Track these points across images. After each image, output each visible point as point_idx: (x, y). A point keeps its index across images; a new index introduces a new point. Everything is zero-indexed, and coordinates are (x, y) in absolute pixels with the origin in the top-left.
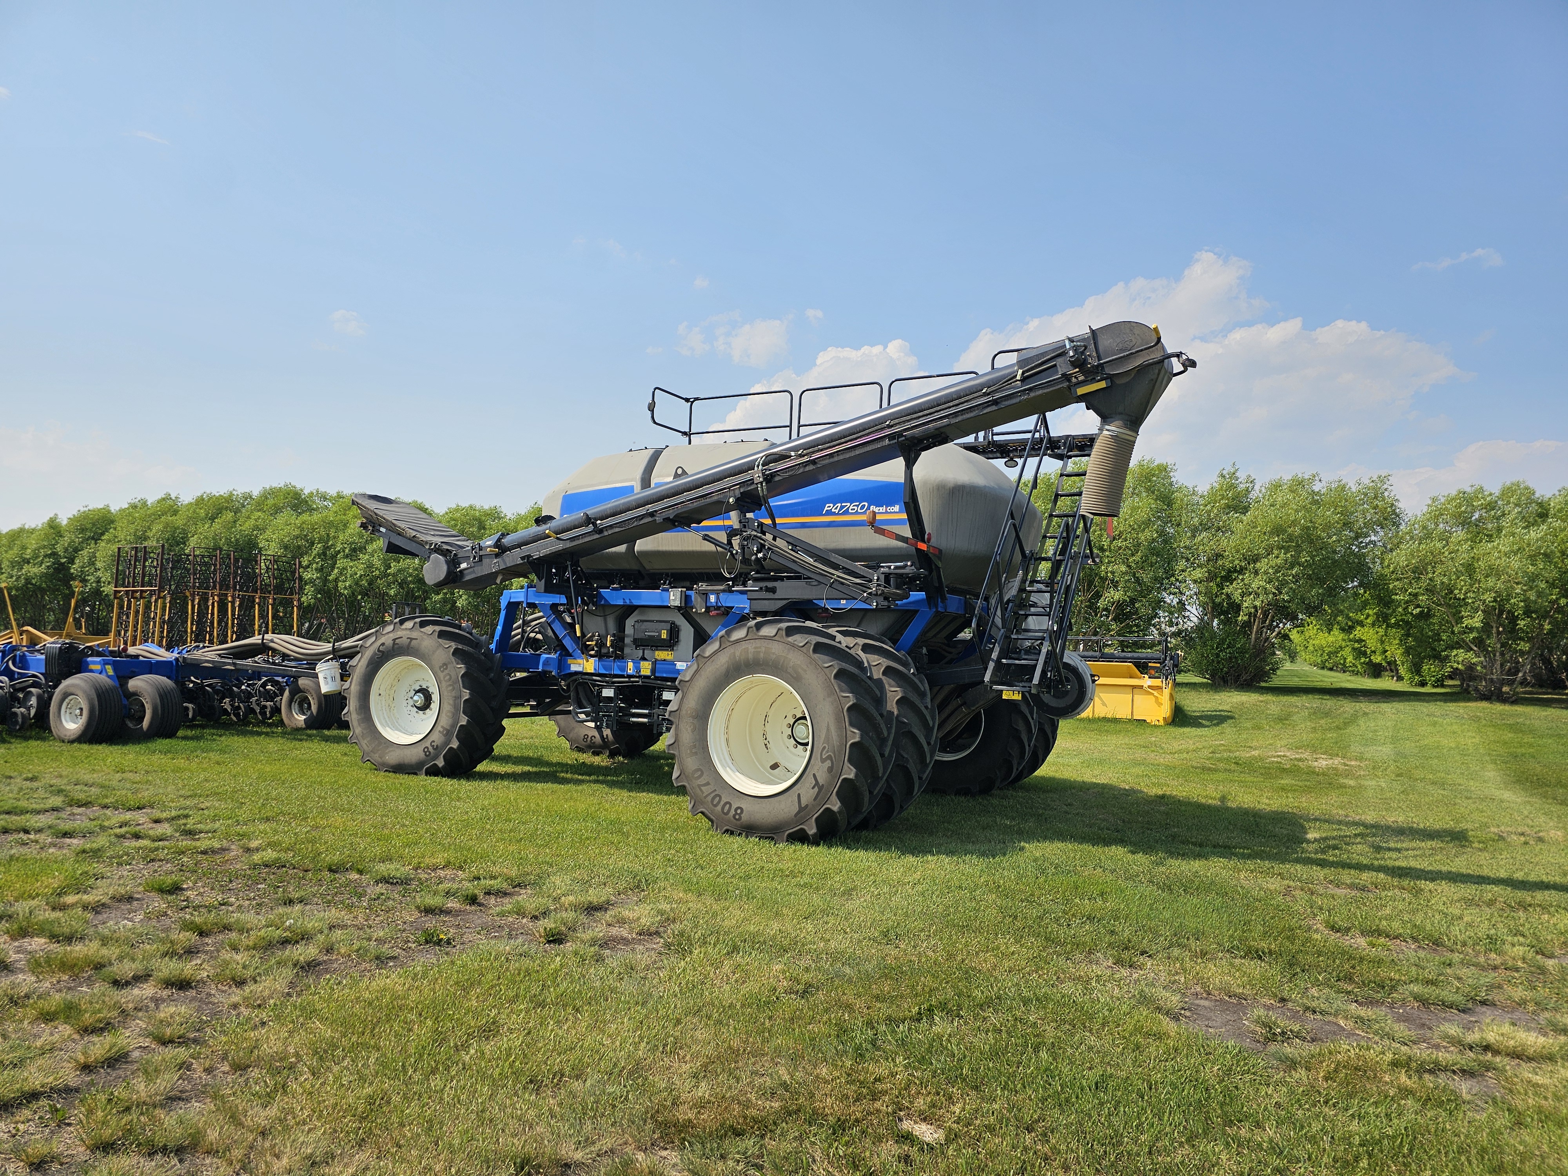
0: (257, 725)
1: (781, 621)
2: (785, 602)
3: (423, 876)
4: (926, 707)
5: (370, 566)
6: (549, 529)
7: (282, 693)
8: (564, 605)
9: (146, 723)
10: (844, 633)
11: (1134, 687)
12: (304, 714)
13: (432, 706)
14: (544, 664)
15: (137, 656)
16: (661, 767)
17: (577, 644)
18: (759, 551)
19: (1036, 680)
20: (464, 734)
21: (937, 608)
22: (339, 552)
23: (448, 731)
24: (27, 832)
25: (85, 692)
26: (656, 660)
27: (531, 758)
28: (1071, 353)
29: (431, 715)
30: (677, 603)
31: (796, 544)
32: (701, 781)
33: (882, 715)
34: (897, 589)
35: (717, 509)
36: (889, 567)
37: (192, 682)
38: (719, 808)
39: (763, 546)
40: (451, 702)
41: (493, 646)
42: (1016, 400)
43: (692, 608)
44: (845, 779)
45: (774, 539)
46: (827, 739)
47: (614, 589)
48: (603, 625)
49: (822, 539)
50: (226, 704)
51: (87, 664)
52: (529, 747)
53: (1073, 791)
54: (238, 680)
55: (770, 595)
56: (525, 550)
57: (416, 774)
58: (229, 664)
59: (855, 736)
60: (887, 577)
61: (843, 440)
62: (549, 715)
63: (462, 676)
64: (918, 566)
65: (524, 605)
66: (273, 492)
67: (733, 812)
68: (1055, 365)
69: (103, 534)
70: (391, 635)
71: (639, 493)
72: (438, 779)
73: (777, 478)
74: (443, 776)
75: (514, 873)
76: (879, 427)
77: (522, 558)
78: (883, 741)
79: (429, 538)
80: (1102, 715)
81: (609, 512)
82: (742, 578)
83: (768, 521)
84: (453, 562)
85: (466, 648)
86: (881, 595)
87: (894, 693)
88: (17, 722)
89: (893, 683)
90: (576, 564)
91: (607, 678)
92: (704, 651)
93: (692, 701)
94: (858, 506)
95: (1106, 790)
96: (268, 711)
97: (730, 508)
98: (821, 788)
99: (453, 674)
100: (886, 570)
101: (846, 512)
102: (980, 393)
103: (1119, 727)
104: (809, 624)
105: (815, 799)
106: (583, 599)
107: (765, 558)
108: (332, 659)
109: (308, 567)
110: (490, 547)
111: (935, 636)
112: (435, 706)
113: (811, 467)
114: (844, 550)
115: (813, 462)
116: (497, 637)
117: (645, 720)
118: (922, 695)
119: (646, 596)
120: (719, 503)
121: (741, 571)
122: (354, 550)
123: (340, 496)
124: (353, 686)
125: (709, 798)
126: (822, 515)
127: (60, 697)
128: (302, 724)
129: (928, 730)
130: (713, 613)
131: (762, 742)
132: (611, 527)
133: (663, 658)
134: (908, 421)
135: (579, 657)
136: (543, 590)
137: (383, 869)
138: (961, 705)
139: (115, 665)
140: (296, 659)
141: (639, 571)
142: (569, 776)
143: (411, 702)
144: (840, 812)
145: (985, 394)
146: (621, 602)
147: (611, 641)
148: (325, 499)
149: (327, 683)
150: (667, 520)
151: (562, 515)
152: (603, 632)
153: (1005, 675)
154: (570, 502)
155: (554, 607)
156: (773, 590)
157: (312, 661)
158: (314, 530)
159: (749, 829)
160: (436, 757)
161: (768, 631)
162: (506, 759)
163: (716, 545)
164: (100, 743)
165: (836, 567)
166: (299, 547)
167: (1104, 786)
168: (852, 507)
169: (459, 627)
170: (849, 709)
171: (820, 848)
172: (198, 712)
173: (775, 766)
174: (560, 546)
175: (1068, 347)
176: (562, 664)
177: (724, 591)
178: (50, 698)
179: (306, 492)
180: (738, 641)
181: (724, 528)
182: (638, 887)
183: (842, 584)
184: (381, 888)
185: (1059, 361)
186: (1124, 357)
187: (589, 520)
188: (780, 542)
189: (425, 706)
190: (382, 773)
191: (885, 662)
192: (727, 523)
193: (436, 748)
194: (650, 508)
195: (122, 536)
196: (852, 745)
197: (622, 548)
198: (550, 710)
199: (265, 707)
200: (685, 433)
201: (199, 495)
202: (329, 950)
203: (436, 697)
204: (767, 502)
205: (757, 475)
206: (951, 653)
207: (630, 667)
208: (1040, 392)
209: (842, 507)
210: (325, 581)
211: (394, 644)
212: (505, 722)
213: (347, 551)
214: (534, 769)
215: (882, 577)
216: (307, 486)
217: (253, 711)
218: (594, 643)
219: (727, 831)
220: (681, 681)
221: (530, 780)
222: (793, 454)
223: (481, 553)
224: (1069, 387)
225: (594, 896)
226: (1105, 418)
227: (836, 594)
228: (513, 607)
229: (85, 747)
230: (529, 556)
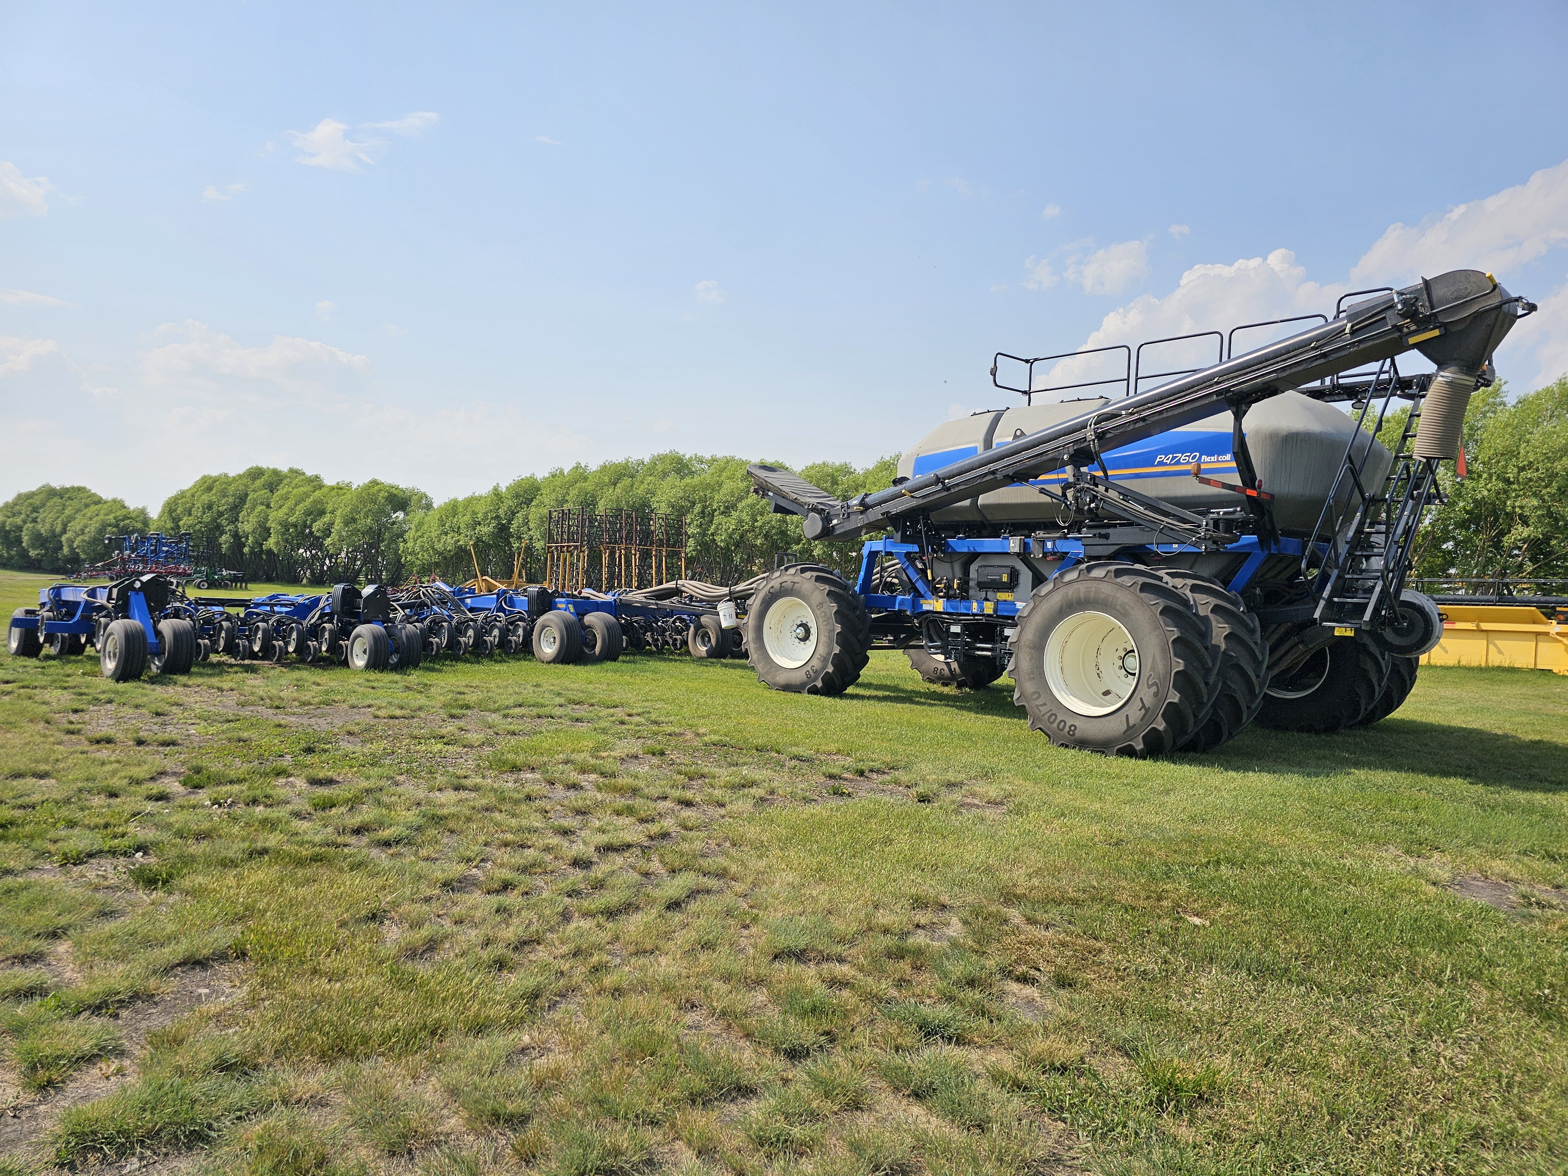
0: (672, 653)
1: (1110, 564)
2: (1117, 547)
3: (822, 758)
4: (1256, 643)
5: (741, 521)
6: (905, 488)
7: (688, 629)
8: (917, 553)
9: (597, 650)
10: (1172, 575)
11: (1538, 634)
12: (705, 646)
13: (811, 638)
14: (900, 604)
15: (588, 598)
16: (1005, 698)
17: (928, 586)
18: (1091, 502)
19: (1367, 617)
20: (837, 661)
21: (1270, 550)
22: (715, 510)
23: (825, 658)
24: (552, 718)
25: (556, 624)
26: (998, 601)
27: (889, 686)
28: (1399, 307)
29: (809, 647)
30: (1017, 550)
31: (1126, 495)
32: (1040, 702)
33: (1206, 648)
34: (1226, 533)
35: (1054, 464)
36: (1218, 513)
37: (624, 619)
38: (1055, 725)
39: (1096, 497)
40: (827, 634)
41: (857, 588)
42: (1346, 352)
43: (1030, 554)
44: (1170, 703)
45: (1106, 490)
46: (1153, 668)
47: (960, 538)
48: (951, 571)
49: (1151, 489)
50: (648, 637)
51: (556, 603)
52: (887, 677)
53: (1434, 733)
54: (655, 617)
55: (1104, 541)
56: (885, 507)
57: (800, 692)
58: (653, 604)
59: (1179, 665)
60: (1216, 522)
61: (1172, 398)
62: (905, 648)
63: (835, 613)
64: (1249, 510)
65: (883, 554)
66: (661, 459)
67: (1067, 729)
68: (1384, 318)
69: (532, 500)
70: (778, 580)
71: (982, 454)
72: (818, 697)
73: (1108, 436)
74: (822, 695)
75: (888, 759)
76: (1208, 384)
77: (883, 514)
78: (1208, 671)
79: (807, 500)
80: (1496, 664)
81: (955, 472)
82: (1076, 526)
83: (1100, 474)
84: (827, 519)
85: (837, 590)
86: (1209, 539)
87: (1220, 630)
88: (511, 647)
89: (1221, 620)
90: (927, 518)
91: (956, 617)
92: (1040, 591)
93: (1030, 634)
94: (1189, 456)
95: (1473, 735)
96: (678, 643)
97: (1064, 464)
98: (1147, 710)
99: (827, 611)
100: (1215, 516)
101: (1178, 463)
102: (1308, 348)
103: (1516, 676)
104: (1138, 566)
105: (1142, 720)
106: (932, 548)
107: (1097, 508)
108: (728, 601)
109: (690, 524)
110: (856, 505)
111: (1273, 577)
112: (813, 637)
113: (1141, 424)
114: (1176, 498)
115: (1143, 419)
116: (860, 581)
117: (989, 653)
118: (1252, 631)
119: (989, 544)
120: (1055, 459)
121: (1076, 519)
122: (727, 508)
123: (714, 460)
124: (750, 620)
125: (1046, 717)
126: (1153, 466)
127: (539, 628)
128: (704, 654)
129: (1257, 663)
130: (1050, 558)
131: (1095, 672)
132: (958, 485)
133: (1004, 599)
134: (1236, 377)
135: (930, 598)
136: (899, 540)
137: (794, 750)
138: (1298, 643)
139: (575, 604)
140: (701, 601)
141: (982, 522)
142: (923, 700)
143: (794, 634)
144: (1165, 730)
145: (1314, 348)
146: (965, 550)
147: (958, 584)
148: (702, 462)
149: (726, 620)
150: (1007, 476)
151: (914, 476)
152: (950, 576)
153: (1337, 613)
154: (921, 464)
155: (908, 554)
156: (1106, 536)
157: (712, 603)
158: (694, 491)
159: (1082, 744)
160: (815, 679)
161: (1098, 573)
162: (868, 686)
163: (1052, 497)
164: (569, 664)
165: (1166, 514)
166: (683, 507)
167: (1471, 731)
168: (1183, 458)
169: (831, 573)
170: (1173, 641)
171: (1147, 762)
172: (630, 643)
173: (1107, 693)
174: (914, 503)
175: (1396, 300)
176: (915, 604)
177: (1059, 538)
178: (532, 629)
179: (687, 457)
180: (1070, 582)
181: (1058, 481)
182: (986, 775)
183: (1172, 529)
184: (794, 763)
185: (1389, 313)
186: (1458, 305)
187: (938, 480)
188: (1112, 494)
189: (806, 638)
190: (774, 691)
191: (1213, 601)
192: (1061, 476)
193: (816, 672)
194: (992, 467)
195: (546, 501)
196: (1177, 673)
197: (967, 503)
198: (904, 645)
199: (676, 640)
200: (1025, 392)
201: (602, 463)
202: (772, 793)
203: (814, 631)
204: (1098, 457)
205: (1089, 434)
206: (1289, 593)
207: (975, 607)
208: (1370, 343)
209: (1174, 458)
210: (704, 535)
211: (781, 587)
212: (870, 653)
213: (722, 508)
214: (892, 694)
215: (1211, 523)
216: (687, 452)
217: (667, 643)
218: (942, 586)
219: (1062, 745)
220: (1020, 617)
221: (891, 701)
222: (1123, 412)
223: (849, 511)
224: (1401, 338)
225: (951, 776)
226: (1441, 365)
227: (1166, 539)
228: (873, 555)
229: (560, 666)
230: (888, 512)
